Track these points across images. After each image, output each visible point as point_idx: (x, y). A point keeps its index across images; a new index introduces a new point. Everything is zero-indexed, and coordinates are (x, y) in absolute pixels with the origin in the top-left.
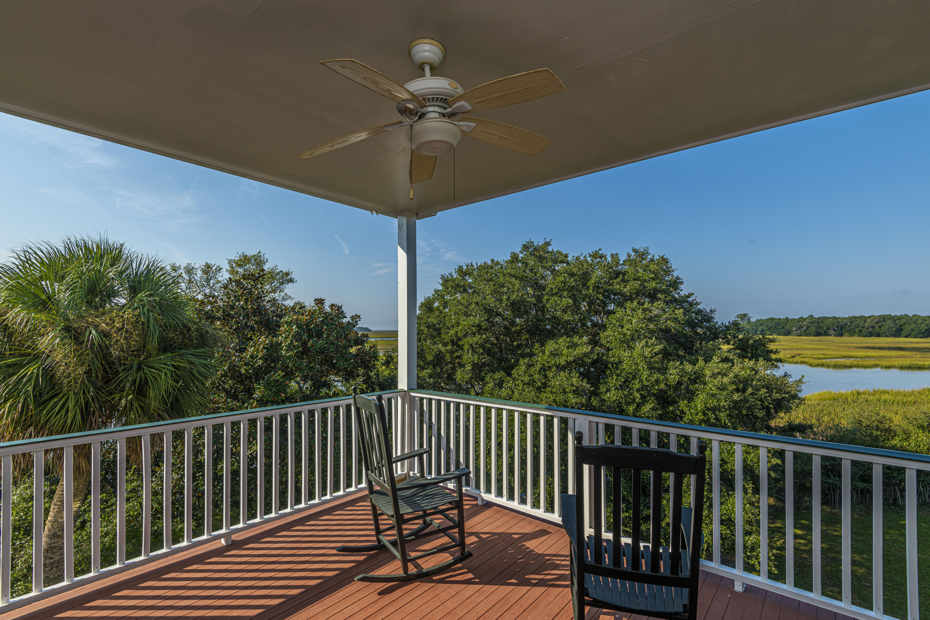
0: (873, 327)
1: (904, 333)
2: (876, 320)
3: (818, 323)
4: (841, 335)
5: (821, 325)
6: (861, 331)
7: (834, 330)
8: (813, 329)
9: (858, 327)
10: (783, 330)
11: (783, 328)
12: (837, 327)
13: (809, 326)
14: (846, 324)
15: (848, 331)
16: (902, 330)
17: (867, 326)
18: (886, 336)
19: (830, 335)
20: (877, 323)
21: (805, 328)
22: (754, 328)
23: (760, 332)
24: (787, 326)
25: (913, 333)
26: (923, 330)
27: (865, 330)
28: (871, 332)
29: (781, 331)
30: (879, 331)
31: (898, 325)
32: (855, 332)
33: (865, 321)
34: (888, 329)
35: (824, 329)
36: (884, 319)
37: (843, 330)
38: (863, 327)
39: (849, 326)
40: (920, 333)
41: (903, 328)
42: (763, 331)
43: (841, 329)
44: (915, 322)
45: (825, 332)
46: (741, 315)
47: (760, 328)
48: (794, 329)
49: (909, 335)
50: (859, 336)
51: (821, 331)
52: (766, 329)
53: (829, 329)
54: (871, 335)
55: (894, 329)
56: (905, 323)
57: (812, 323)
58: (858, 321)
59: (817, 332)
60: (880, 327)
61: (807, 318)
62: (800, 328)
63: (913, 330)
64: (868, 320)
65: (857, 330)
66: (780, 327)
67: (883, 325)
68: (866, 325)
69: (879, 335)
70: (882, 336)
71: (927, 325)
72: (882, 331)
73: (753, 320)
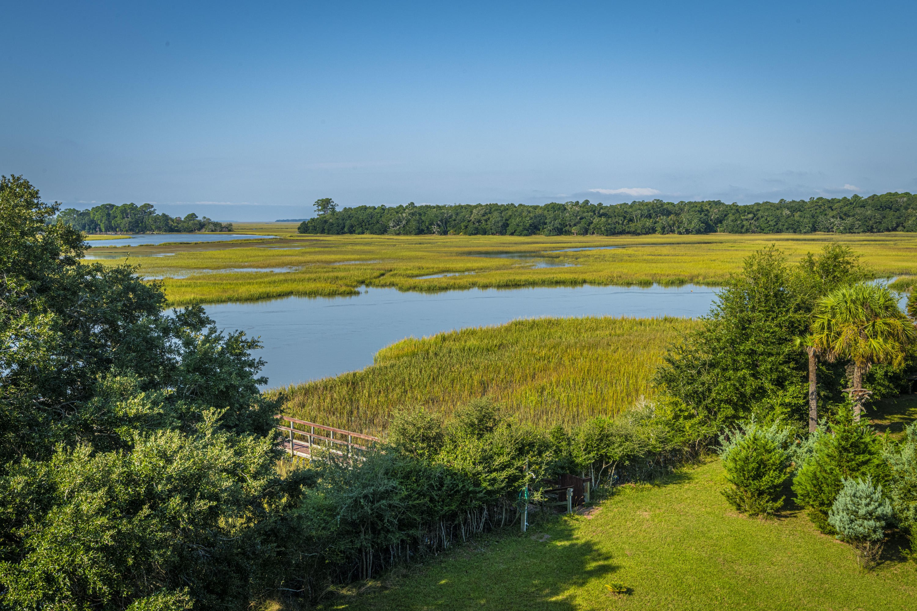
0: (479, 221)
1: (510, 229)
2: (482, 212)
3: (420, 214)
4: (445, 233)
5: (423, 218)
6: (466, 227)
7: (438, 225)
8: (413, 224)
9: (464, 221)
10: (378, 225)
11: (378, 222)
12: (441, 221)
13: (409, 220)
14: (451, 217)
15: (453, 227)
16: (508, 225)
17: (473, 220)
18: (493, 234)
19: (434, 233)
20: (484, 216)
21: (404, 222)
22: (341, 222)
23: (349, 229)
24: (383, 218)
25: (518, 229)
26: (528, 225)
27: (471, 225)
28: (477, 229)
29: (375, 227)
30: (485, 227)
31: (504, 219)
32: (460, 228)
34: (495, 225)
35: (427, 224)
36: (491, 209)
37: (448, 225)
38: (469, 221)
39: (455, 220)
40: (525, 229)
41: (509, 222)
42: (352, 226)
43: (446, 224)
45: (428, 228)
46: (322, 201)
47: (348, 223)
48: (391, 225)
49: (515, 232)
50: (465, 234)
51: (424, 227)
52: (356, 224)
53: (431, 224)
54: (477, 232)
55: (500, 224)
56: (511, 216)
57: (413, 214)
58: (464, 212)
59: (419, 229)
60: (486, 221)
61: (407, 207)
62: (399, 221)
63: (518, 225)
64: (474, 211)
65: (462, 225)
66: (374, 220)
67: (489, 219)
68: (472, 218)
69: (485, 233)
70: (489, 234)
71: (531, 219)
72: (488, 227)
73: (338, 209)
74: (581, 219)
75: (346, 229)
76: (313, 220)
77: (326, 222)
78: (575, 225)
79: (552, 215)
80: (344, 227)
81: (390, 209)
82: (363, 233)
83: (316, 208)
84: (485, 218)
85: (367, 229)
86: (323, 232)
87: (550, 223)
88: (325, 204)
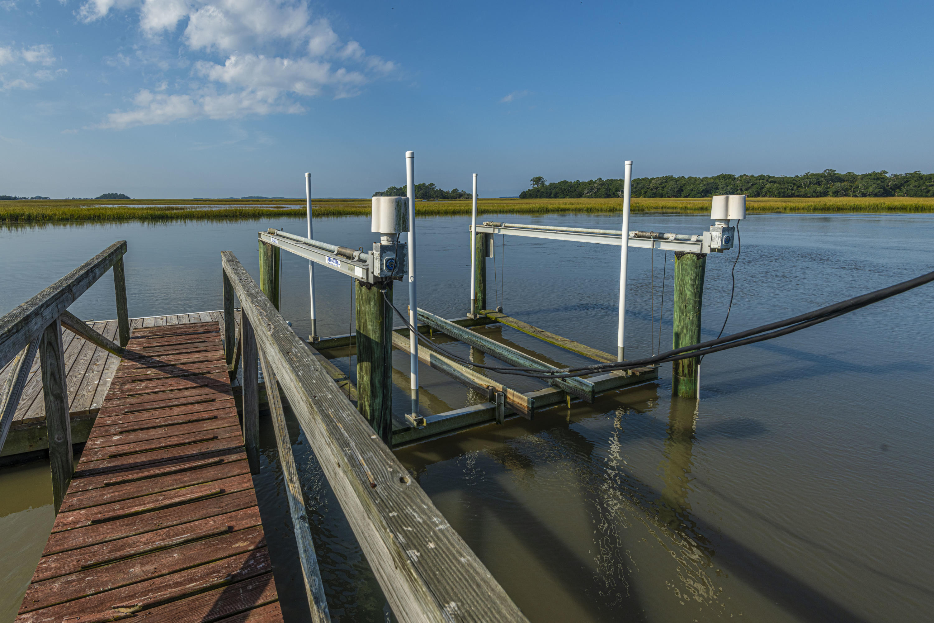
0: (657, 188)
1: (684, 193)
2: (660, 181)
5: (610, 187)
6: (646, 192)
8: (603, 191)
9: (644, 188)
10: (575, 192)
11: (575, 190)
13: (599, 189)
15: (635, 193)
16: (682, 191)
17: (652, 187)
18: (668, 197)
19: (619, 197)
20: (661, 184)
21: (595, 190)
22: (549, 191)
23: (554, 195)
24: (579, 189)
25: (693, 193)
26: (702, 190)
27: (649, 191)
28: (655, 193)
29: (573, 194)
30: (662, 192)
31: (679, 186)
33: (650, 182)
34: (670, 190)
35: (614, 191)
36: (667, 180)
38: (648, 188)
39: (636, 188)
40: (698, 193)
42: (557, 194)
44: (694, 183)
45: (614, 194)
46: (536, 178)
47: (554, 191)
48: (586, 192)
49: (689, 195)
50: (644, 197)
51: (611, 193)
52: (559, 192)
53: (617, 190)
54: (654, 196)
55: (676, 190)
56: (683, 185)
57: (602, 185)
58: (644, 183)
59: (607, 194)
60: (663, 188)
61: (596, 181)
62: (592, 189)
63: (692, 190)
64: (653, 181)
65: (642, 191)
66: (573, 189)
67: (665, 186)
68: (651, 186)
69: (661, 196)
70: (665, 197)
71: (704, 185)
72: (665, 192)
73: (547, 184)
74: (752, 185)
75: (552, 195)
76: (529, 190)
77: (538, 191)
78: (746, 190)
79: (724, 183)
80: (551, 194)
81: (583, 183)
82: (564, 198)
83: (532, 183)
84: (662, 186)
85: (567, 195)
86: (536, 197)
87: (722, 188)
88: (538, 180)
